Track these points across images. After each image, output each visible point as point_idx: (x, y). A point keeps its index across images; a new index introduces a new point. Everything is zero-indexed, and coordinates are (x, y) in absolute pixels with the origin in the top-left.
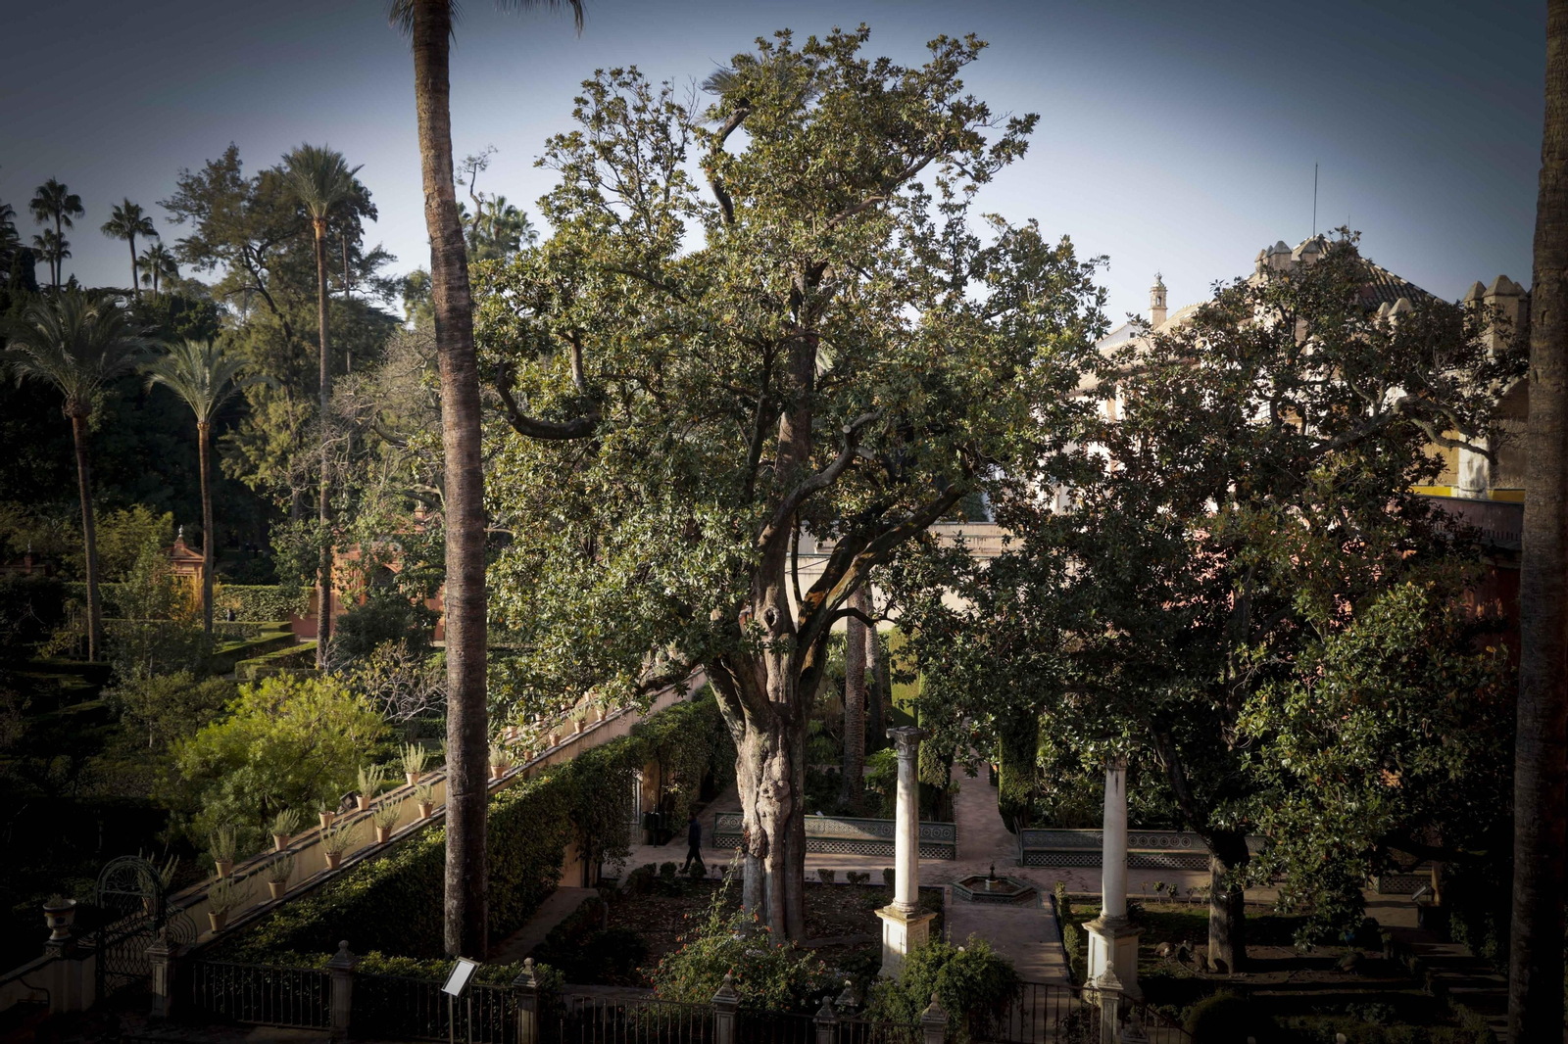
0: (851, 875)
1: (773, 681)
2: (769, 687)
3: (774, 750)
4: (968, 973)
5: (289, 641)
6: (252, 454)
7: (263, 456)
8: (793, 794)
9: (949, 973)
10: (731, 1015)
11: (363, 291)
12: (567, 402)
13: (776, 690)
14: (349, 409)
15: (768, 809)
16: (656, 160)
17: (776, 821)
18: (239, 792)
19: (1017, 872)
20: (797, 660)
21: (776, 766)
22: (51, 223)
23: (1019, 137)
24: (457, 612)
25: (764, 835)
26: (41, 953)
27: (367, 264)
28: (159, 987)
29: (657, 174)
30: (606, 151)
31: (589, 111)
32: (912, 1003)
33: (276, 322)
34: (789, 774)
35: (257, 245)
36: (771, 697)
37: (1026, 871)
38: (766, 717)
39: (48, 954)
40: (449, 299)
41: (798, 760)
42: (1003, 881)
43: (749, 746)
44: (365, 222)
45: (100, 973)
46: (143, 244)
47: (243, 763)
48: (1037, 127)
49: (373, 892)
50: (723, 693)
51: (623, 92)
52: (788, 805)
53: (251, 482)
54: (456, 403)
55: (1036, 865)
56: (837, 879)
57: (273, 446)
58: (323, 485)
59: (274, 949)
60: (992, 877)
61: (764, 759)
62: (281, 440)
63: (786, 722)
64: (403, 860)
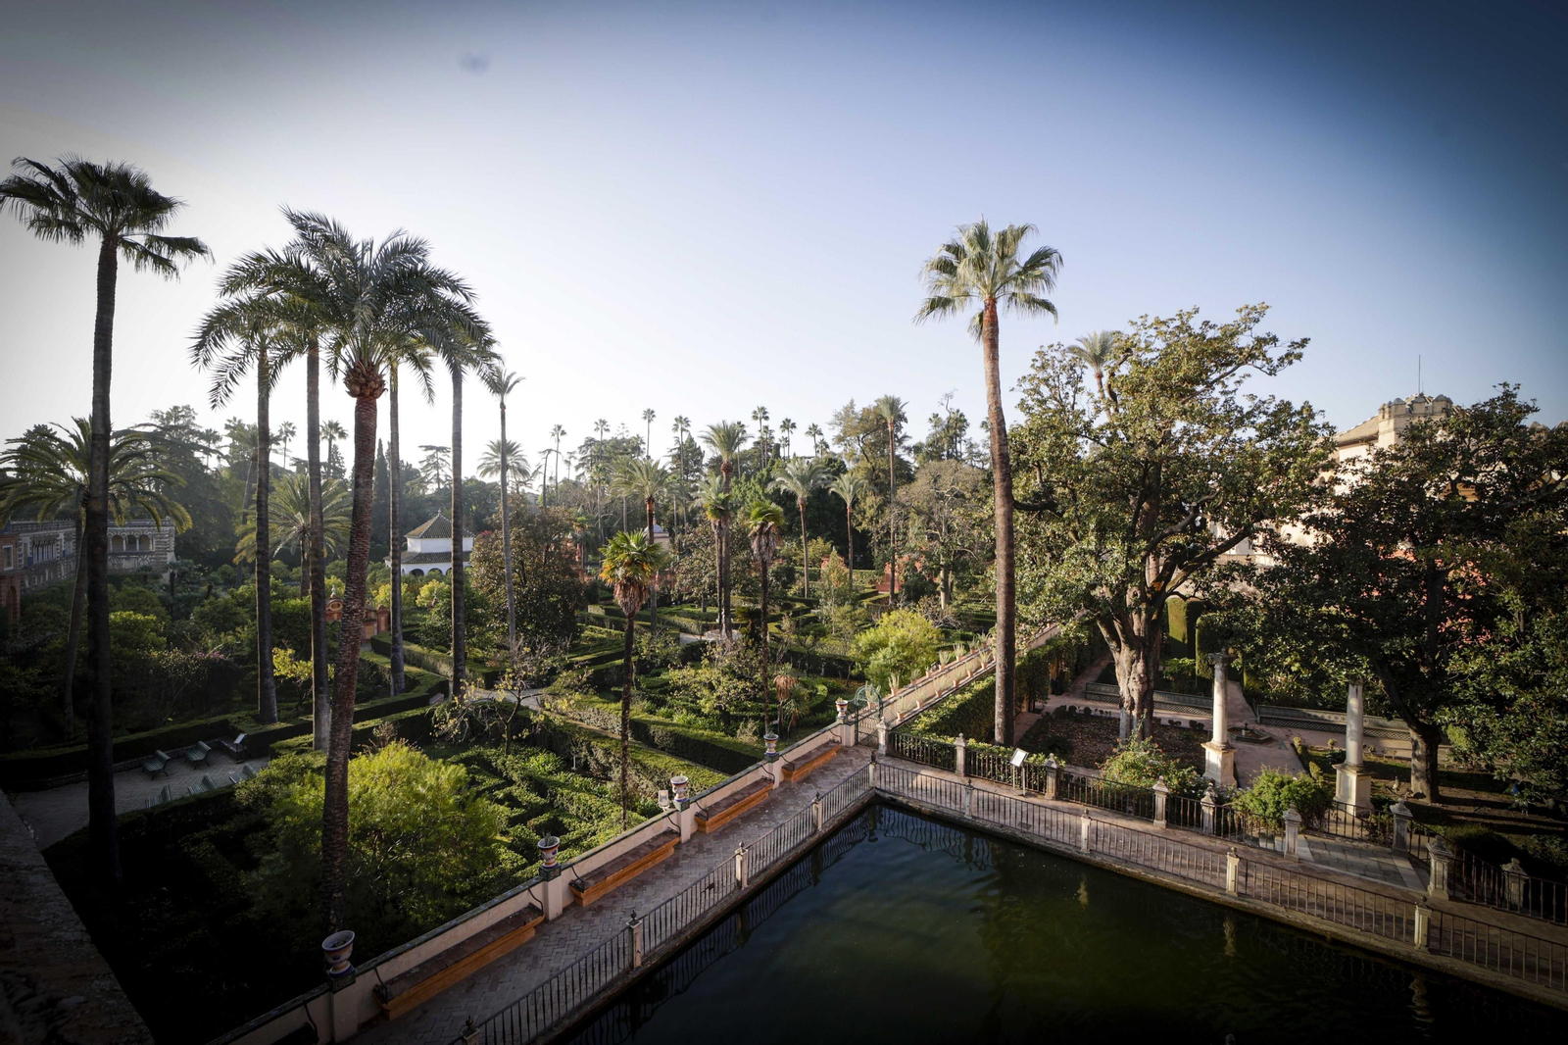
0: (1171, 721)
1: (1137, 624)
2: (1135, 629)
3: (1138, 659)
4: (1302, 792)
5: (876, 593)
6: (859, 517)
7: (864, 519)
8: (1148, 681)
9: (1290, 790)
10: (1164, 797)
11: (899, 452)
12: (1035, 494)
13: (1139, 630)
14: (903, 500)
15: (1135, 687)
16: (1068, 383)
17: (1139, 693)
18: (884, 657)
19: (1258, 727)
20: (1149, 616)
21: (1140, 667)
22: (785, 434)
23: (1297, 351)
24: (1002, 590)
25: (1132, 699)
26: (834, 721)
27: (900, 441)
28: (882, 741)
29: (1069, 389)
30: (1046, 381)
31: (1038, 364)
32: (1265, 804)
33: (869, 466)
34: (1146, 671)
35: (861, 436)
36: (1136, 633)
37: (1263, 727)
38: (1133, 642)
39: (838, 722)
40: (1000, 450)
41: (1151, 664)
42: (1252, 731)
43: (1123, 657)
44: (903, 424)
45: (857, 732)
46: (818, 438)
47: (886, 646)
48: (1308, 346)
49: (959, 709)
50: (1106, 628)
51: (1054, 354)
52: (1146, 686)
53: (859, 529)
54: (1002, 496)
55: (1267, 724)
56: (1163, 722)
57: (868, 515)
58: (892, 530)
59: (925, 731)
60: (1246, 729)
61: (1132, 663)
62: (870, 513)
63: (1144, 645)
64: (968, 695)
